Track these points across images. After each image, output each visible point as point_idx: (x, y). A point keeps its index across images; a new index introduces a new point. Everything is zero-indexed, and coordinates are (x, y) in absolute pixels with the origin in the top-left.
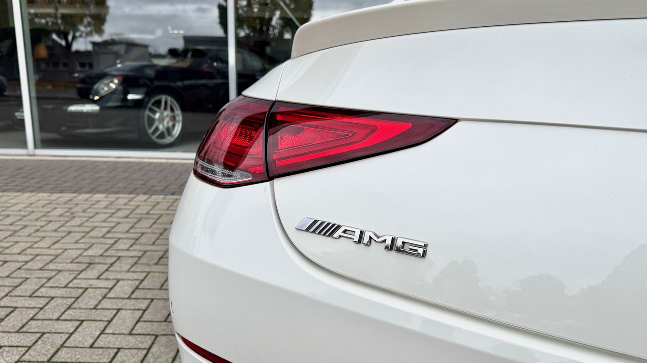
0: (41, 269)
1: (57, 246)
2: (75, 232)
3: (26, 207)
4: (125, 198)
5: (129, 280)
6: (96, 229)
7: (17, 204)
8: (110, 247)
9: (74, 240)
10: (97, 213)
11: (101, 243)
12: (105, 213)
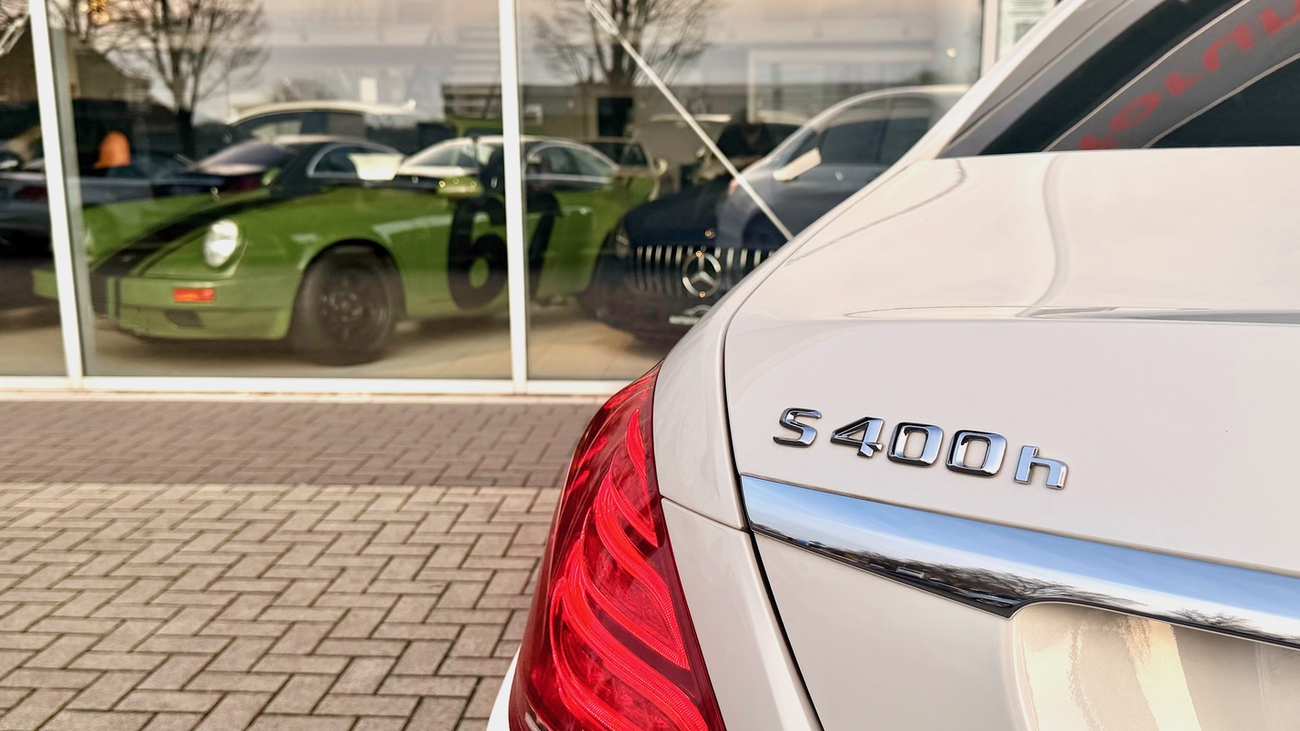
0: (64, 669)
1: (104, 612)
2: (148, 578)
3: (51, 519)
4: (266, 493)
5: (246, 692)
6: (194, 571)
7: (32, 511)
8: (218, 614)
9: (143, 598)
10: (201, 532)
11: (198, 606)
12: (218, 531)
